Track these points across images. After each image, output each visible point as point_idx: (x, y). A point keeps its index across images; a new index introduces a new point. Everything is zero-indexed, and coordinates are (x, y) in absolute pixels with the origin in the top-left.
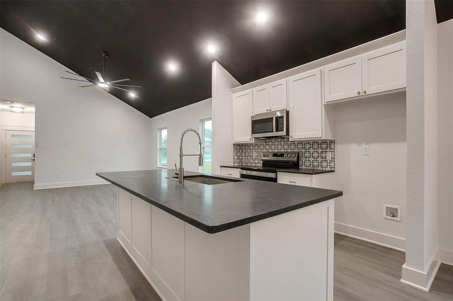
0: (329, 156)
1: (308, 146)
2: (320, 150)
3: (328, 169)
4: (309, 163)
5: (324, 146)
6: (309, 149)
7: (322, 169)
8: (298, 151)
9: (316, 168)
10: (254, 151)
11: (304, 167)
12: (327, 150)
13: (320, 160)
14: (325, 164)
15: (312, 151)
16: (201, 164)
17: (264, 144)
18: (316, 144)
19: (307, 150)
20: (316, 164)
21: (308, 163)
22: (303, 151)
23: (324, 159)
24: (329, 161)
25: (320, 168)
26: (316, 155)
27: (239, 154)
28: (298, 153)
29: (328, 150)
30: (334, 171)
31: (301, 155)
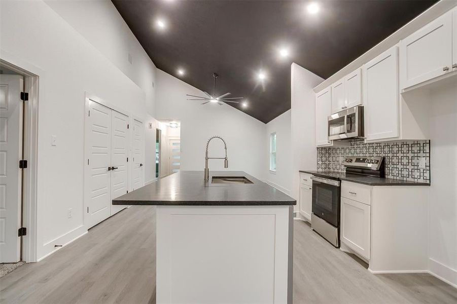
0: (422, 162)
1: (395, 149)
2: (410, 155)
3: (421, 181)
4: (397, 172)
5: (416, 149)
6: (396, 153)
7: (413, 180)
8: (384, 155)
9: (405, 179)
10: (340, 155)
11: (390, 177)
12: (419, 155)
13: (410, 167)
14: (416, 174)
15: (400, 155)
16: (226, 166)
17: (350, 147)
18: (405, 146)
19: (395, 155)
20: (405, 173)
21: (395, 172)
22: (390, 155)
23: (416, 167)
24: (422, 171)
25: (410, 179)
26: (405, 161)
27: (324, 159)
28: (384, 158)
29: (421, 154)
30: (429, 185)
31: (387, 160)
